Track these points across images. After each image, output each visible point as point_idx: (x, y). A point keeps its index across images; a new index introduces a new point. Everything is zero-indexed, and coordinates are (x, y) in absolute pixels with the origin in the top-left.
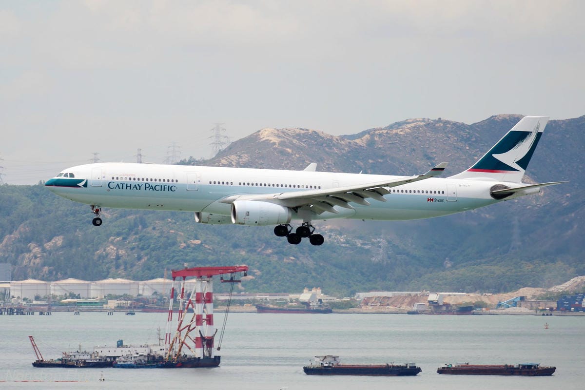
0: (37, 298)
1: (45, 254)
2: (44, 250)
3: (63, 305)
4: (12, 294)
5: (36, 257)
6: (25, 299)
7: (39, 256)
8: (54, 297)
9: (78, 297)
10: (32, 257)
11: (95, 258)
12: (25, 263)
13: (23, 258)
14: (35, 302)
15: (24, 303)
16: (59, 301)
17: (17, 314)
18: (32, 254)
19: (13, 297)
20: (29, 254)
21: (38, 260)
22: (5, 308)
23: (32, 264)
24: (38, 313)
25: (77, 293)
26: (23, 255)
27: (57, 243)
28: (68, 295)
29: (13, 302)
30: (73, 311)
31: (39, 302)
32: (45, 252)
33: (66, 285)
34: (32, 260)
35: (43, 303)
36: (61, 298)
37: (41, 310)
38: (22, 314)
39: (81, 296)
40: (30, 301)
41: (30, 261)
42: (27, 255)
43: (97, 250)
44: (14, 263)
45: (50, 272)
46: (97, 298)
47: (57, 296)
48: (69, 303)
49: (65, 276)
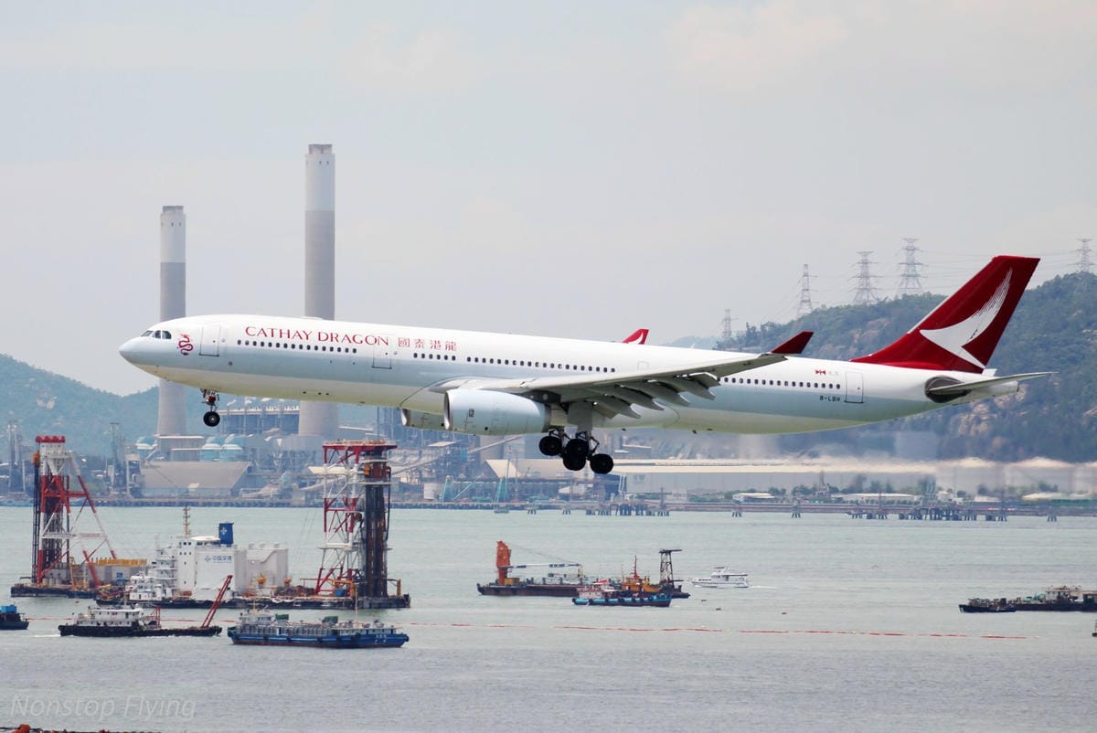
0: (982, 491)
1: (995, 416)
2: (993, 409)
3: (1027, 505)
4: (939, 484)
5: (979, 421)
6: (960, 494)
7: (985, 418)
8: (1012, 489)
9: (1055, 490)
10: (973, 420)
11: (1084, 423)
12: (960, 431)
13: (957, 423)
14: (979, 499)
15: (959, 500)
16: (1020, 497)
17: (948, 519)
18: (973, 416)
19: (940, 489)
20: (967, 416)
21: (983, 427)
22: (927, 510)
23: (972, 433)
24: (984, 517)
25: (1051, 483)
26: (957, 417)
27: (1017, 397)
28: (1037, 486)
29: (939, 498)
30: (1046, 515)
31: (984, 499)
32: (995, 412)
33: (1032, 469)
34: (973, 427)
35: (993, 500)
36: (1026, 492)
37: (989, 514)
38: (956, 518)
39: (1059, 488)
40: (970, 496)
41: (969, 428)
42: (964, 418)
43: (1087, 410)
44: (942, 431)
45: (1004, 449)
46: (1087, 492)
47: (1016, 488)
48: (1040, 502)
49: (1031, 454)
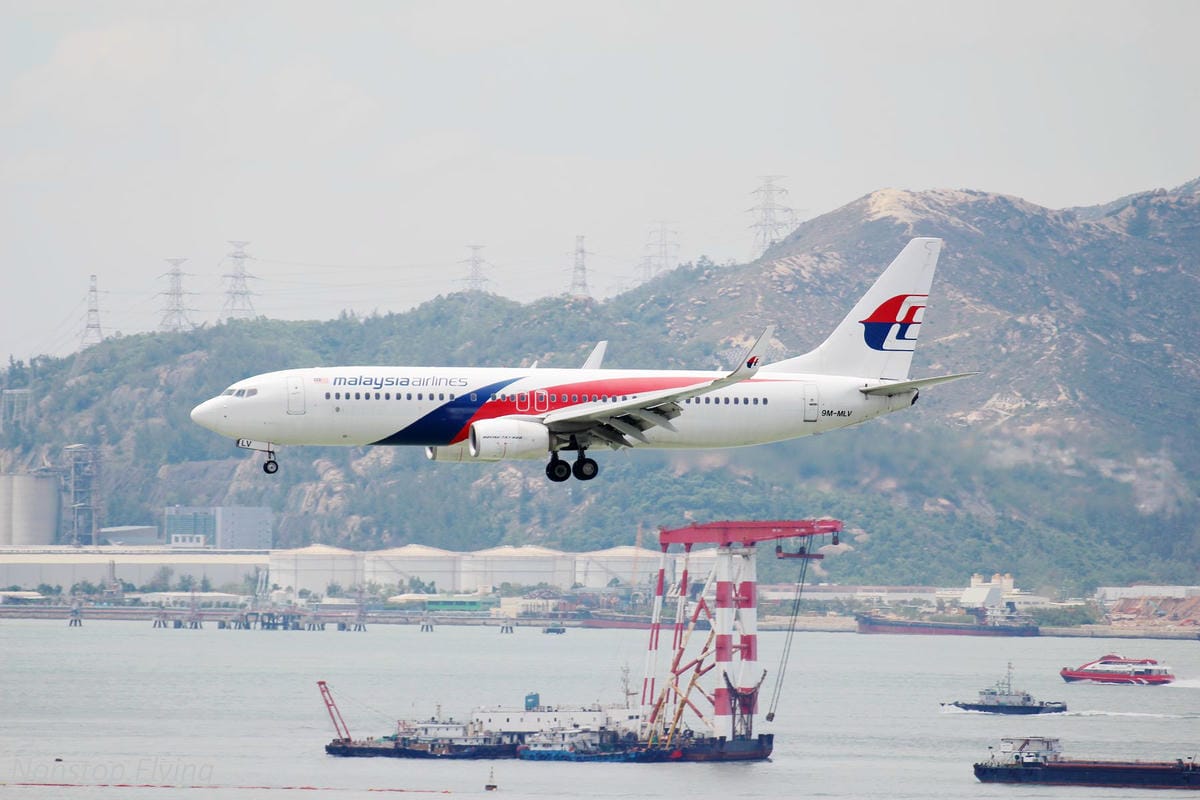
0: (333, 591)
1: (352, 485)
2: (350, 477)
3: (395, 609)
4: (273, 580)
5: (331, 493)
6: (303, 593)
7: (339, 488)
8: (373, 588)
9: (431, 590)
10: (322, 493)
11: (473, 496)
12: (303, 507)
13: (301, 493)
14: (327, 601)
15: (302, 602)
16: (384, 598)
17: (285, 628)
18: (321, 486)
19: (276, 587)
20: (314, 485)
21: (336, 501)
22: (257, 614)
23: (320, 509)
24: (335, 626)
25: (426, 580)
26: (300, 487)
27: (383, 459)
28: (406, 583)
29: (274, 599)
30: (418, 623)
31: (336, 601)
32: (352, 481)
33: (402, 559)
34: (322, 501)
35: (348, 602)
36: (390, 592)
37: (341, 620)
38: (297, 627)
39: (437, 587)
40: (315, 597)
41: (317, 501)
42: (309, 488)
43: (477, 479)
44: (279, 507)
45: (365, 529)
46: (476, 591)
47: (380, 587)
48: (410, 605)
49: (401, 539)
